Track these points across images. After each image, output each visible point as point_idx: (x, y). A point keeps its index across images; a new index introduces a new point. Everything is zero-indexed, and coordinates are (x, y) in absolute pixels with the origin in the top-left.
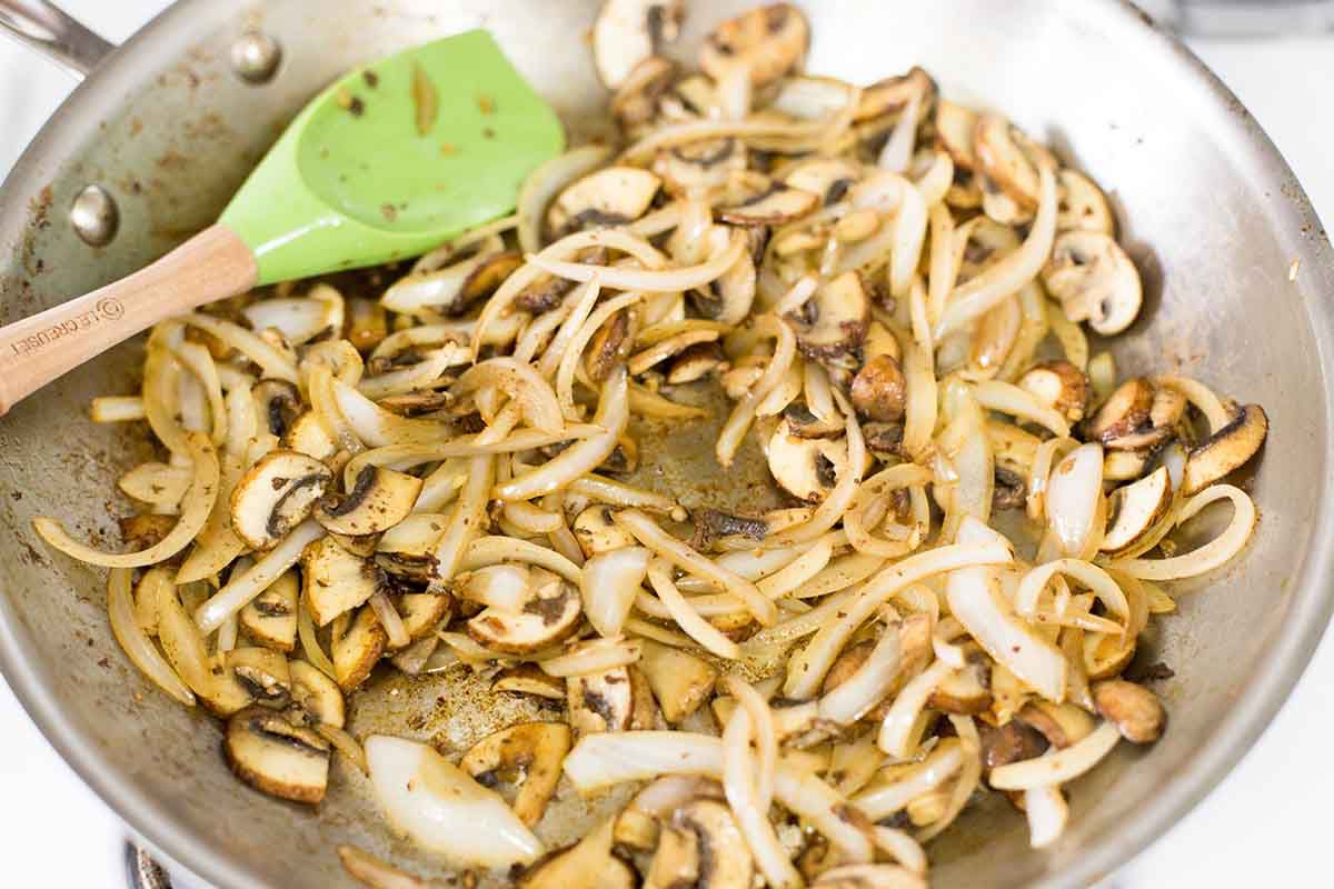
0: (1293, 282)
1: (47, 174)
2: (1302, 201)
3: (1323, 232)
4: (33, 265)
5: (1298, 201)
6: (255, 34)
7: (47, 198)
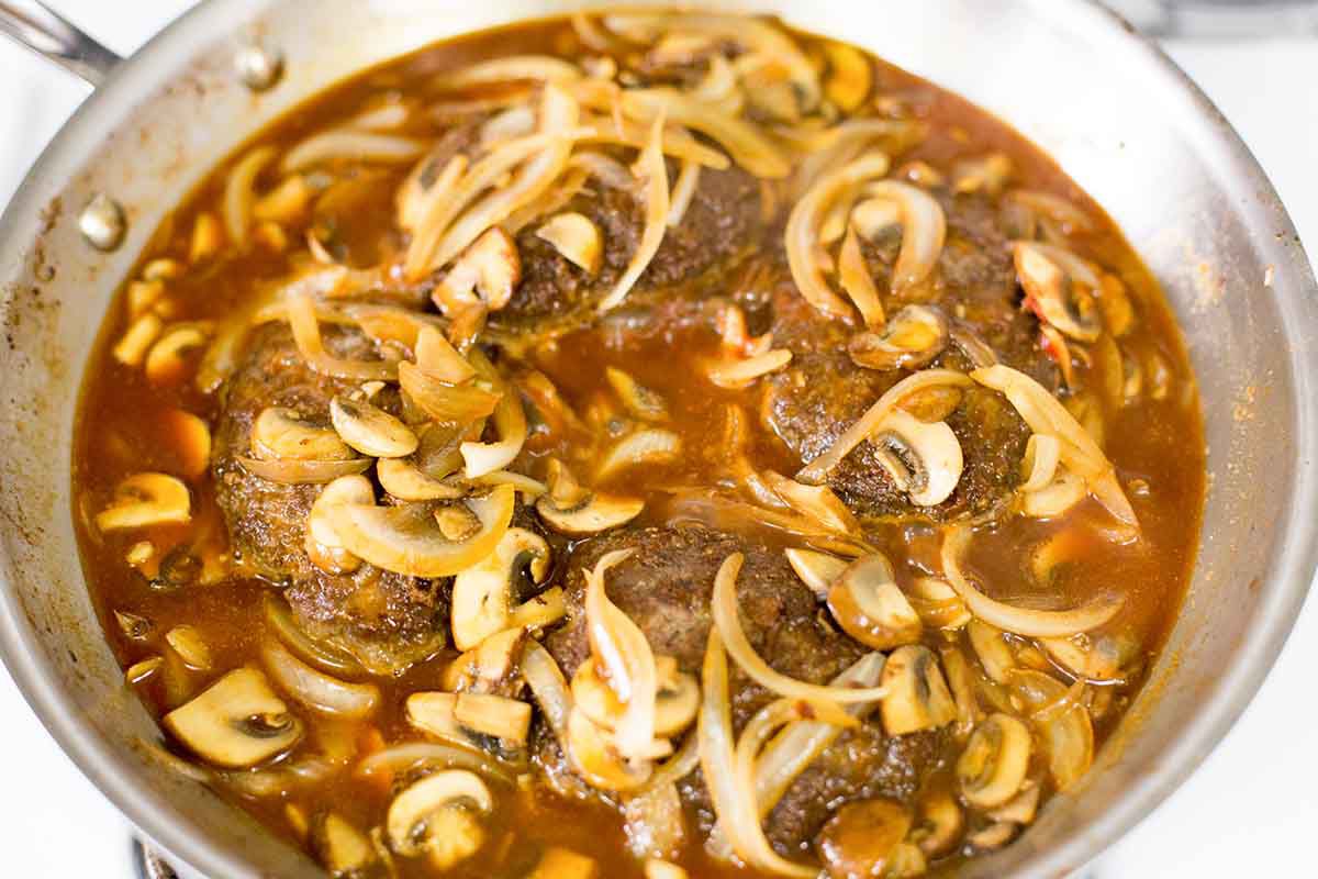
0: (1268, 287)
1: (57, 183)
2: (1277, 207)
3: (1297, 239)
4: (44, 273)
5: (1273, 206)
6: (258, 43)
7: (56, 207)
